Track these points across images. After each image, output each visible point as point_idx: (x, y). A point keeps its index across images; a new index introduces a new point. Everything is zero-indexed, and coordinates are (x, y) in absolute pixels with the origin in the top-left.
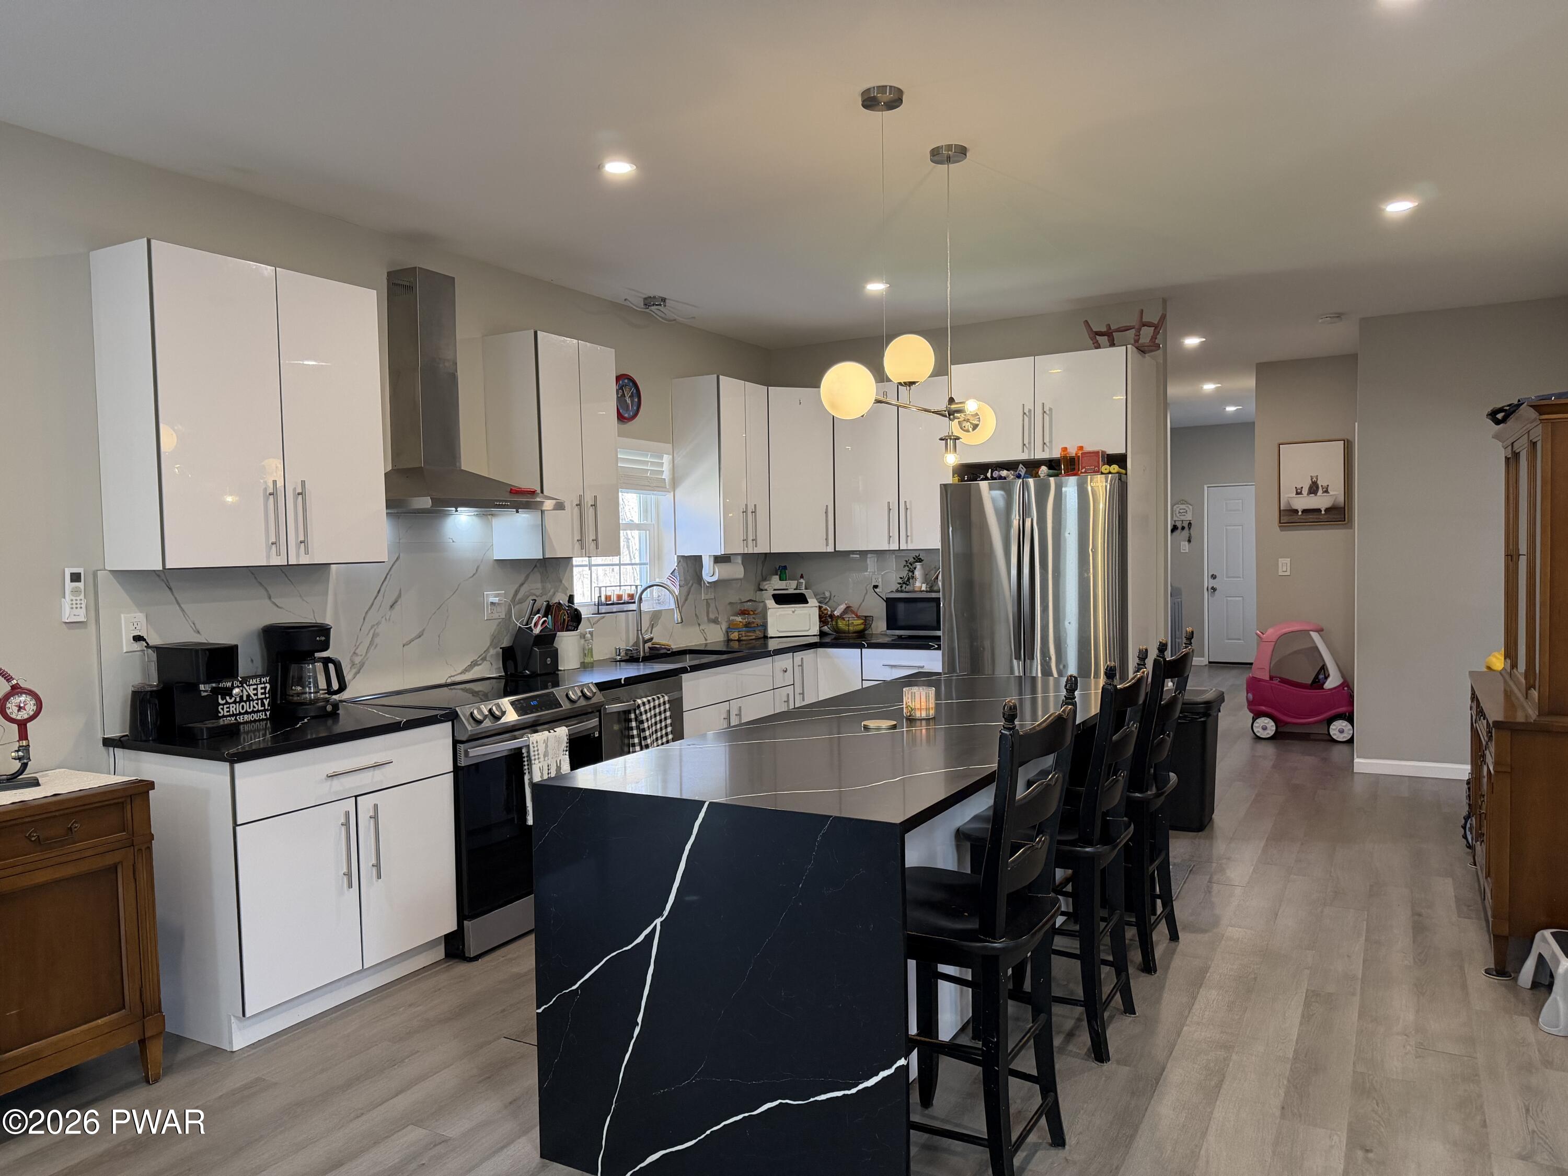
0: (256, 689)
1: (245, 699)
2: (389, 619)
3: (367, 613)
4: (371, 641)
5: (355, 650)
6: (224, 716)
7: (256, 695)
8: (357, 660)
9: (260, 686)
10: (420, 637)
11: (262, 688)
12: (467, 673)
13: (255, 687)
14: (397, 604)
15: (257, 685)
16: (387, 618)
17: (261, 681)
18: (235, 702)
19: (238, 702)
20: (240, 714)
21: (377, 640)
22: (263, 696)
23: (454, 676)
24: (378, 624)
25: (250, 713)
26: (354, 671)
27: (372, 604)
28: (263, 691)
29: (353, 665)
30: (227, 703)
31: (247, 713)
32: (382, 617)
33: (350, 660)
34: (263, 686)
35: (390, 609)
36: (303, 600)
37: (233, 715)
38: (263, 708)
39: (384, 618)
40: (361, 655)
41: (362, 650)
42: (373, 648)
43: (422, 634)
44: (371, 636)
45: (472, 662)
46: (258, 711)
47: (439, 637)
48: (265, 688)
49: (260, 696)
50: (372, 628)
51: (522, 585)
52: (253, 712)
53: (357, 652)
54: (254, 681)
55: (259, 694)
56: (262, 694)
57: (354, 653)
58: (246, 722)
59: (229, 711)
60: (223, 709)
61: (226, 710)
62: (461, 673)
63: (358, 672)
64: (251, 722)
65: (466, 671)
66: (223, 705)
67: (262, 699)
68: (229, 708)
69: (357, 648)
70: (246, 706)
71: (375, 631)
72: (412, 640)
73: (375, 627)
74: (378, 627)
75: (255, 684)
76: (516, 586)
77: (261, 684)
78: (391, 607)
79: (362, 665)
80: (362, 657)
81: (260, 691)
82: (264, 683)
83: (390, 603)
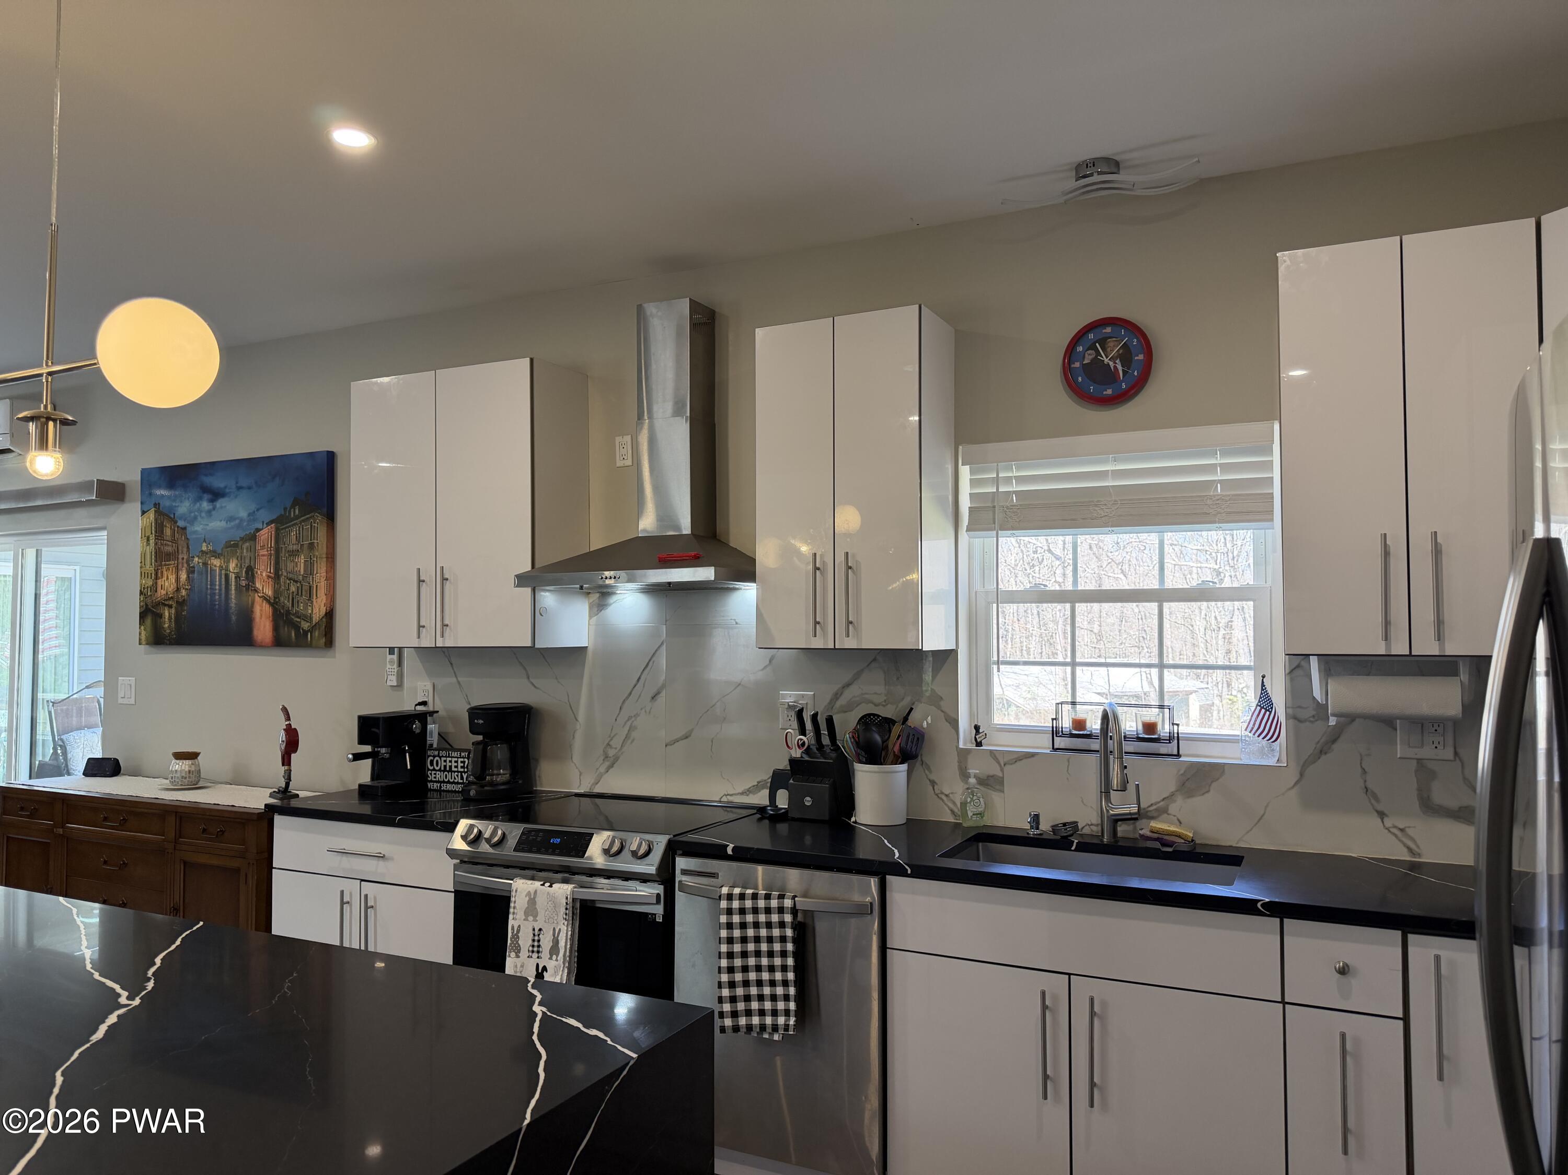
0: (456, 762)
1: (448, 769)
2: (650, 712)
3: (624, 702)
4: (627, 735)
5: (609, 741)
6: (431, 781)
7: (456, 767)
8: (611, 753)
9: (460, 760)
10: (687, 737)
11: (461, 762)
12: (751, 795)
13: (456, 759)
14: (661, 695)
15: (458, 758)
16: (648, 711)
17: (460, 755)
18: (440, 770)
19: (442, 771)
20: (444, 782)
21: (634, 734)
22: (462, 770)
23: (731, 795)
24: (637, 715)
25: (452, 783)
26: (607, 764)
27: (630, 694)
28: (462, 765)
29: (607, 757)
30: (434, 770)
31: (449, 782)
32: (642, 709)
33: (604, 751)
34: (462, 760)
35: (651, 701)
36: (559, 682)
37: (438, 782)
38: (462, 781)
39: (643, 710)
40: (616, 748)
41: (617, 742)
42: (630, 741)
43: (690, 736)
44: (628, 728)
45: (759, 782)
46: (458, 783)
47: (712, 741)
48: (464, 762)
49: (460, 769)
50: (628, 720)
51: (848, 685)
52: (453, 783)
53: (611, 743)
54: (456, 753)
55: (459, 767)
56: (462, 767)
57: (608, 744)
58: (448, 791)
59: (435, 778)
60: (431, 774)
61: (433, 776)
62: (742, 794)
63: (611, 766)
64: (452, 792)
65: (750, 792)
66: (432, 770)
67: (461, 772)
68: (435, 774)
69: (611, 740)
70: (449, 776)
71: (631, 724)
72: (677, 741)
73: (633, 719)
74: (636, 720)
75: (456, 757)
76: (836, 687)
77: (461, 758)
78: (653, 698)
79: (616, 759)
80: (617, 751)
81: (460, 765)
82: (463, 758)
83: (652, 694)
